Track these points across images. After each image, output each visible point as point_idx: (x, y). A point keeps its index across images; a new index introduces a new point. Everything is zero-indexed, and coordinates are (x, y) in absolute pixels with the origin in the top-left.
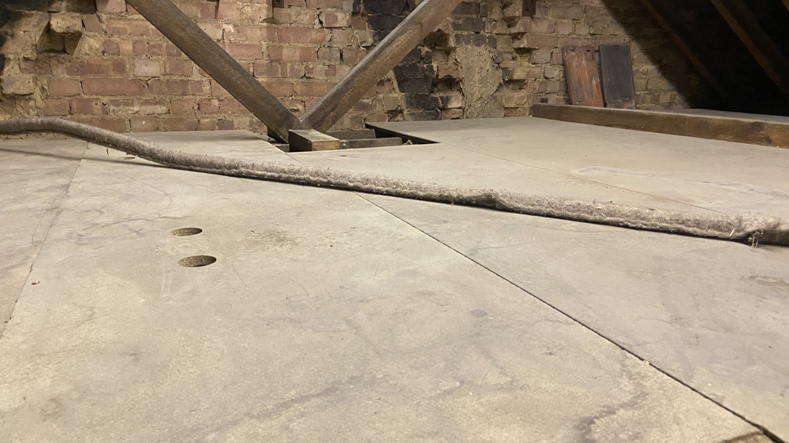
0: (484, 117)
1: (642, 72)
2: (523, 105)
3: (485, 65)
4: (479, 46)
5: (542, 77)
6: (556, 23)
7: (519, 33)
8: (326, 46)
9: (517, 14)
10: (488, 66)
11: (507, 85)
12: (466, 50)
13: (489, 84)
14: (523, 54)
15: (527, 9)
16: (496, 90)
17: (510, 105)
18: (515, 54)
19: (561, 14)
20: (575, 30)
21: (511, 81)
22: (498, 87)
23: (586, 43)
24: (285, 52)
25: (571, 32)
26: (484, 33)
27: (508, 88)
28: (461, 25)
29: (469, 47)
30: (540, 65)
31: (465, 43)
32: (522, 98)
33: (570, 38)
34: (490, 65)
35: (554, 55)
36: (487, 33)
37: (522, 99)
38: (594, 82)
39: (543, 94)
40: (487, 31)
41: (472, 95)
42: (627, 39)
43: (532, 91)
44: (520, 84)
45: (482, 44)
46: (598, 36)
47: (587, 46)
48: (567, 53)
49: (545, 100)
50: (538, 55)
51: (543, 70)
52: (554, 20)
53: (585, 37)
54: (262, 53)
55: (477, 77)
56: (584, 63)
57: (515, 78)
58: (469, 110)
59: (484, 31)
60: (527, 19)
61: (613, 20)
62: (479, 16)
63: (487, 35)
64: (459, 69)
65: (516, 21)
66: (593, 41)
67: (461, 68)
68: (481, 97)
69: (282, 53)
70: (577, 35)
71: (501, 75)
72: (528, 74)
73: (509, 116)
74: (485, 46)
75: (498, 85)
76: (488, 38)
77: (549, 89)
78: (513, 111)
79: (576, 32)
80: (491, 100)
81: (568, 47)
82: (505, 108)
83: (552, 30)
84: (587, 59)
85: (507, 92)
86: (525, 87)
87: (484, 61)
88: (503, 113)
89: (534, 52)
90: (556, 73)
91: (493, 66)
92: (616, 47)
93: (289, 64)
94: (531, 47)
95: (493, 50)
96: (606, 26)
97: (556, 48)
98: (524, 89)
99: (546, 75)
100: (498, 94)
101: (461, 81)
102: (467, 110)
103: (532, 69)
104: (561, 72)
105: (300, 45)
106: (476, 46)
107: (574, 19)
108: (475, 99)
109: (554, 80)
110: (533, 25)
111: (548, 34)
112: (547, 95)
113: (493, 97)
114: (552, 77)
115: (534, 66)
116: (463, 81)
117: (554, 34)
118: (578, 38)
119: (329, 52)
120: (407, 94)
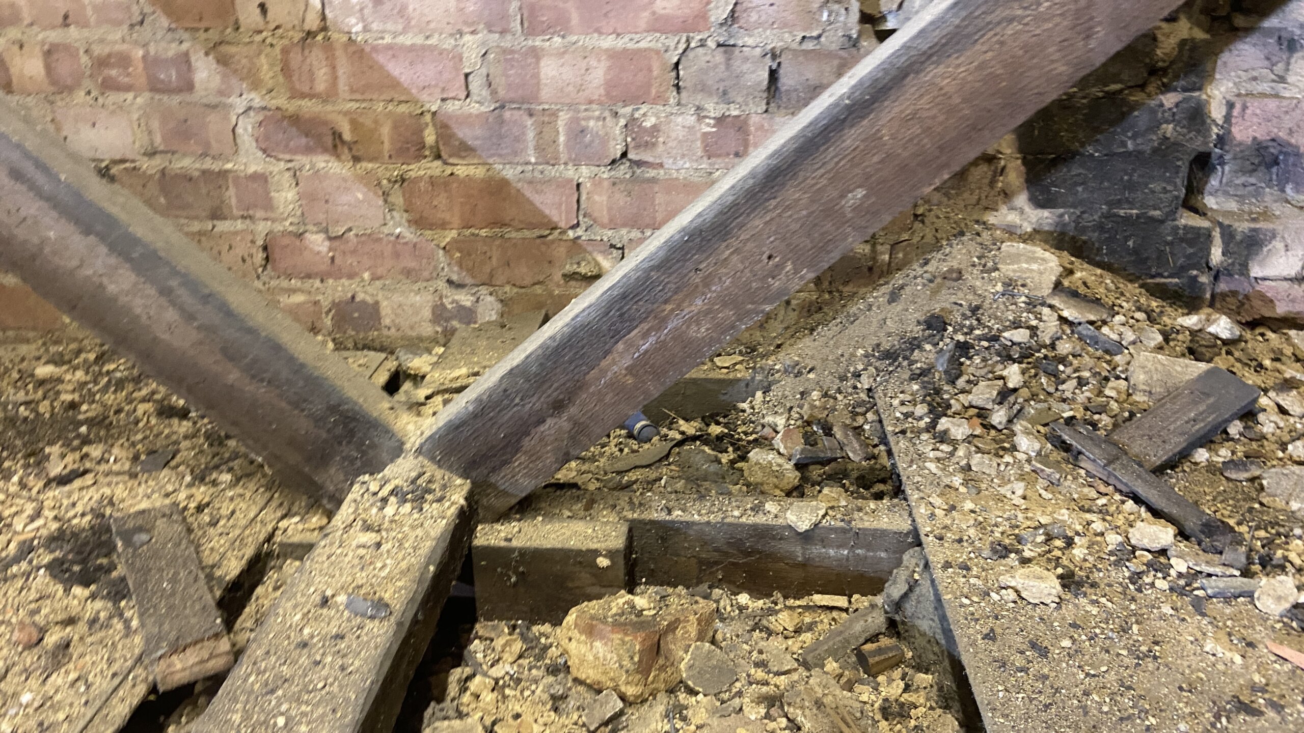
8: (711, 44)
24: (549, 69)
54: (467, 76)
69: (536, 76)
93: (563, 118)
105: (608, 42)
119: (723, 67)
120: (1061, 216)
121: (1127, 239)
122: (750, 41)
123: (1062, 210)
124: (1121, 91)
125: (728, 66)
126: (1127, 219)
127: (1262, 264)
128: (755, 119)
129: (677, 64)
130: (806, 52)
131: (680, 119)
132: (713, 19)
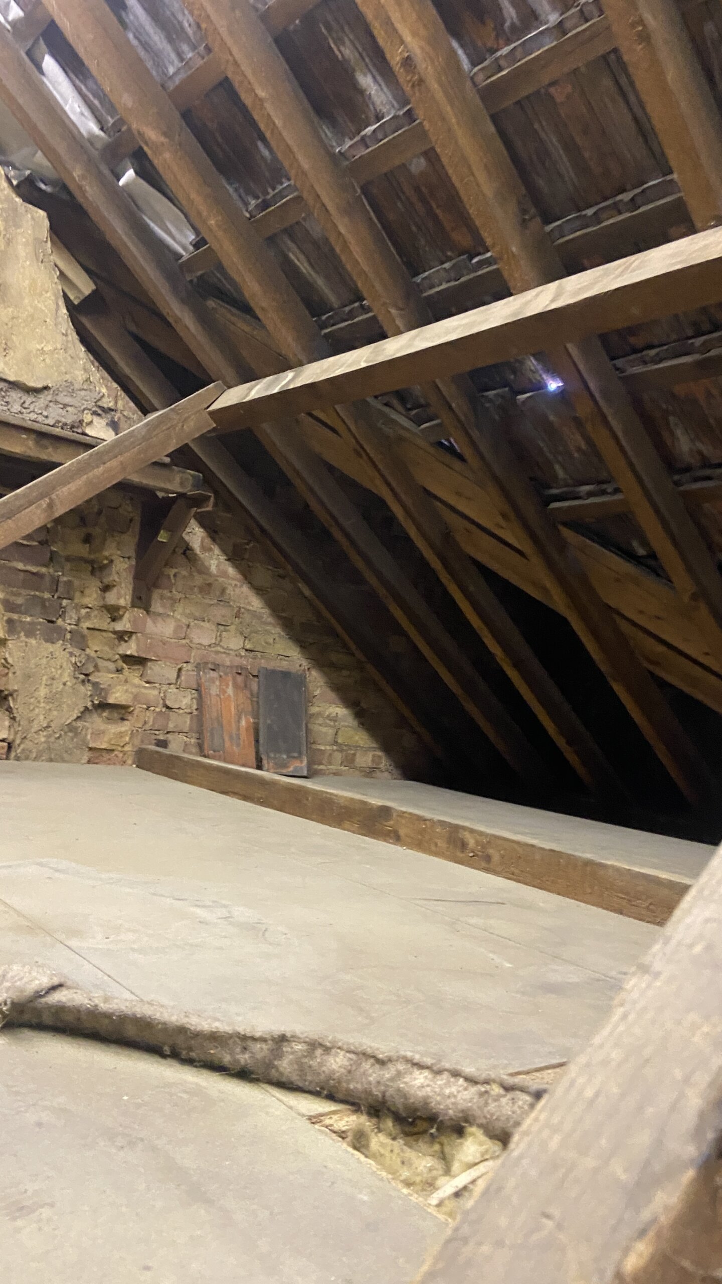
0: (51, 760)
1: (328, 716)
2: (123, 746)
3: (61, 675)
4: (52, 643)
5: (161, 706)
6: (188, 626)
7: (126, 632)
9: (122, 602)
10: (66, 678)
11: (99, 711)
12: (26, 646)
13: (64, 706)
14: (133, 665)
15: (140, 598)
16: (78, 718)
17: (99, 744)
18: (120, 663)
19: (197, 614)
20: (221, 640)
21: (103, 706)
22: (82, 713)
23: (238, 661)
25: (213, 641)
26: (62, 623)
27: (100, 716)
28: (21, 605)
29: (33, 642)
30: (157, 685)
31: (26, 635)
32: (121, 735)
33: (212, 651)
34: (69, 675)
35: (183, 673)
36: (70, 624)
37: (121, 737)
38: (243, 723)
39: (161, 732)
40: (68, 621)
41: (31, 721)
42: (305, 664)
43: (140, 726)
44: (121, 711)
45: (58, 640)
46: (259, 654)
47: (237, 667)
48: (204, 672)
49: (163, 744)
50: (155, 670)
51: (162, 695)
52: (185, 621)
53: (237, 653)
55: (43, 692)
56: (230, 691)
57: (111, 701)
58: (22, 746)
59: (64, 620)
60: (140, 613)
61: (282, 633)
62: (56, 597)
63: (69, 628)
64: (10, 675)
65: (121, 613)
66: (250, 660)
67: (14, 673)
68: (48, 727)
70: (223, 648)
71: (89, 693)
72: (136, 697)
73: (97, 763)
74: (62, 645)
75: (82, 709)
76: (70, 632)
77: (171, 726)
78: (104, 754)
79: (221, 644)
80: (66, 733)
81: (206, 663)
82: (91, 749)
83: (183, 636)
84: (236, 686)
85: (97, 721)
86: (130, 718)
87: (58, 667)
88: (85, 758)
89: (149, 664)
90: (185, 701)
91: (77, 678)
92: (286, 675)
94: (144, 656)
95: (77, 652)
96: (271, 641)
97: (187, 662)
98: (127, 720)
99: (168, 703)
100: (79, 724)
101: (11, 695)
102: (19, 745)
103: (143, 691)
104: (195, 701)
106: (47, 641)
107: (219, 624)
108: (36, 726)
109: (181, 711)
110: (149, 622)
111: (173, 640)
112: (168, 735)
113: (71, 728)
114: (177, 706)
115: (147, 685)
116: (15, 696)
117: (184, 641)
118: (224, 653)
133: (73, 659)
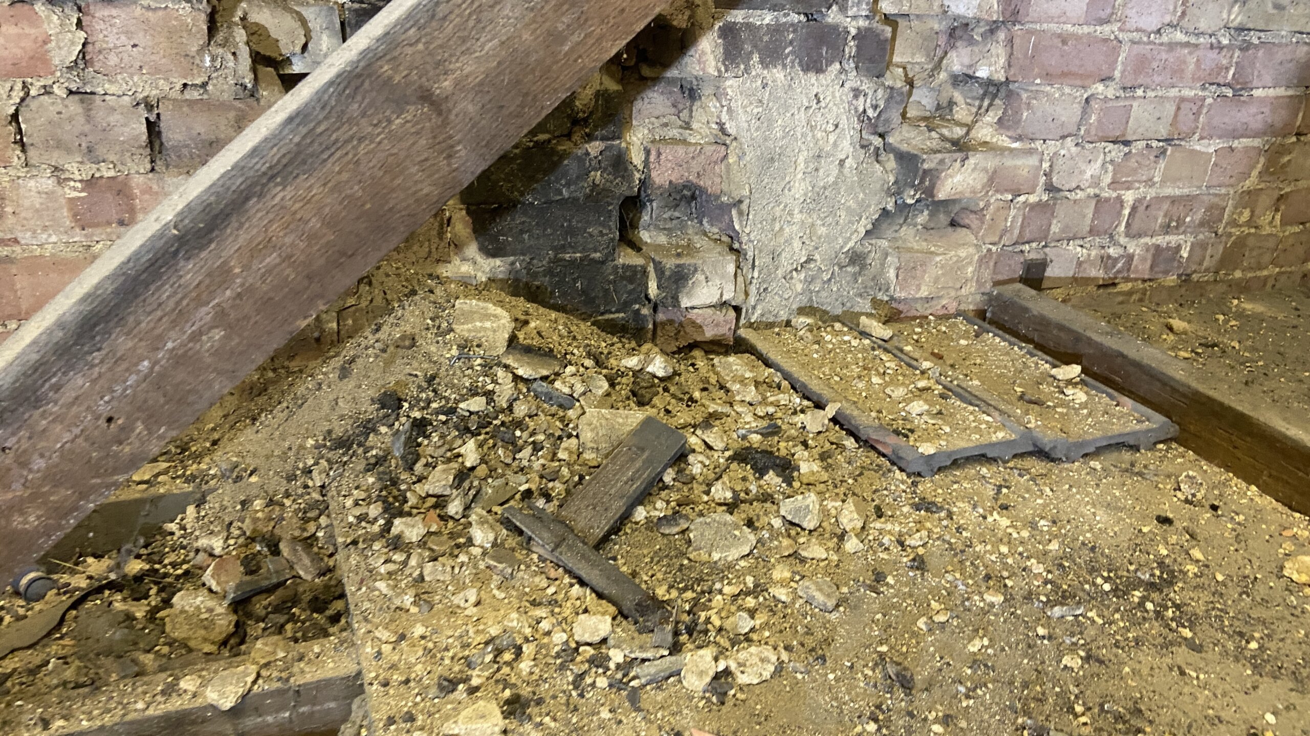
2: (960, 289)
3: (835, 144)
4: (819, 71)
5: (1039, 189)
8: (59, 91)
10: (846, 147)
12: (764, 87)
13: (843, 213)
16: (868, 233)
17: (914, 289)
18: (949, 93)
20: (1184, 14)
22: (877, 222)
25: (1167, 19)
26: (840, 17)
27: (910, 223)
29: (778, 74)
30: (1039, 142)
31: (762, 62)
32: (957, 265)
33: (1161, 44)
34: (852, 144)
35: (1093, 106)
36: (854, 17)
37: (959, 269)
39: (1034, 245)
40: (852, 11)
41: (775, 256)
43: (997, 239)
44: (957, 211)
45: (830, 63)
46: (1255, 37)
50: (1039, 109)
51: (1046, 165)
53: (1213, 40)
55: (799, 188)
57: (942, 193)
58: (760, 308)
59: (843, 10)
63: (852, 27)
64: (732, 160)
66: (1238, 53)
67: (740, 157)
68: (809, 261)
70: (1186, 33)
71: (891, 179)
72: (994, 178)
74: (841, 71)
75: (875, 216)
76: (855, 38)
77: (1055, 227)
79: (1184, 23)
80: (843, 268)
83: (1103, 13)
85: (904, 238)
87: (830, 127)
89: (1024, 95)
90: (1091, 169)
91: (865, 147)
94: (1018, 78)
95: (866, 85)
97: (1106, 80)
98: (967, 227)
99: (1055, 179)
100: (871, 245)
101: (736, 204)
102: (754, 308)
103: (1009, 162)
104: (1108, 167)
106: (806, 69)
108: (785, 264)
109: (1080, 195)
111: (1086, 29)
112: (1048, 249)
113: (857, 258)
114: (1073, 185)
115: (1016, 145)
116: (744, 206)
117: (1107, 30)
119: (82, 120)
120: (513, 263)
121: (575, 281)
122: (112, 89)
123: (512, 258)
124: (549, 141)
125: (89, 118)
126: (573, 262)
127: (689, 295)
128: (138, 181)
129: (15, 117)
130: (191, 103)
131: (32, 183)
132: (56, 61)
133: (860, 104)
